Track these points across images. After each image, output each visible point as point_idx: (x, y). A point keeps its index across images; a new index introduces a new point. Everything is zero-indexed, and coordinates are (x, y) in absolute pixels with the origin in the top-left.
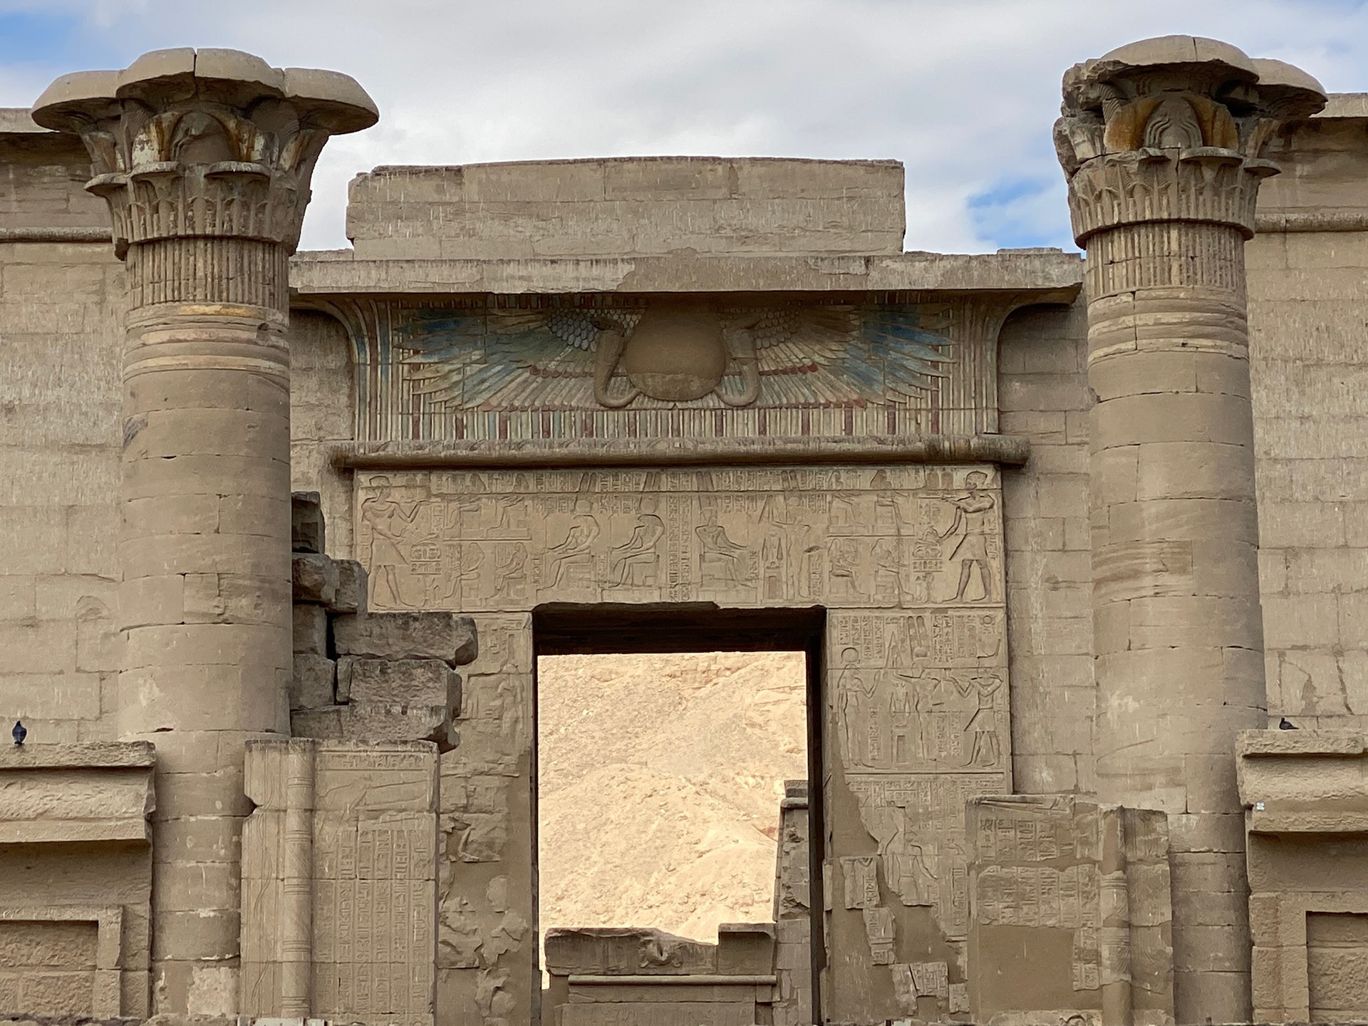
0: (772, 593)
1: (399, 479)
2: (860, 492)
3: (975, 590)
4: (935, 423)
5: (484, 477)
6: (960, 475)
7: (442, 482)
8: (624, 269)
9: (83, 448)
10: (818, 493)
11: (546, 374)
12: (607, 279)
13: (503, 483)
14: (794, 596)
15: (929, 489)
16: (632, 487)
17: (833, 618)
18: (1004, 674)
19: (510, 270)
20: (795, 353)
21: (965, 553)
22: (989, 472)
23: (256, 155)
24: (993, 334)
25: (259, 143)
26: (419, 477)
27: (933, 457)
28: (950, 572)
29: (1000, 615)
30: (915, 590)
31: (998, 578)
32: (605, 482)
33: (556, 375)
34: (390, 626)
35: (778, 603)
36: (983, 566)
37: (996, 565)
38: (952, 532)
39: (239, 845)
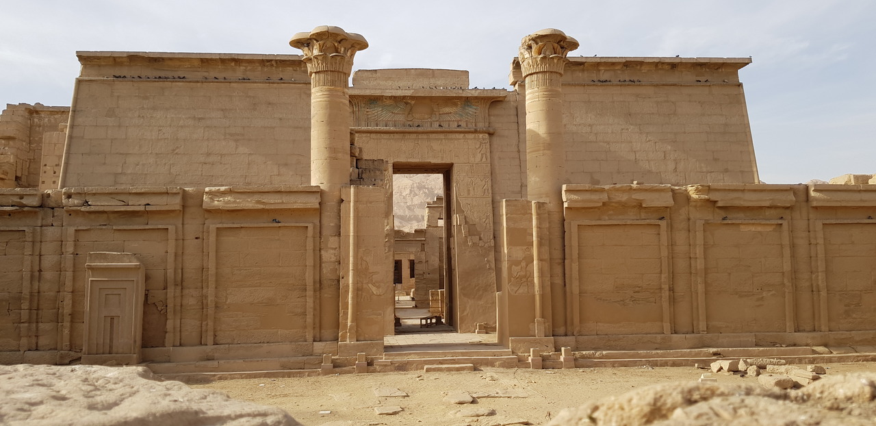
0: (442, 160)
1: (364, 135)
2: (460, 139)
3: (484, 160)
4: (476, 126)
5: (382, 135)
6: (481, 136)
7: (373, 136)
8: (412, 91)
9: (297, 128)
10: (452, 139)
11: (395, 113)
12: (409, 93)
13: (386, 136)
14: (447, 161)
15: (475, 138)
16: (413, 137)
17: (455, 165)
18: (490, 177)
19: (387, 91)
20: (447, 110)
21: (482, 152)
22: (487, 135)
23: (342, 52)
24: (488, 107)
25: (343, 49)
26: (369, 135)
27: (476, 132)
28: (479, 156)
29: (489, 165)
30: (472, 159)
31: (489, 157)
32: (407, 136)
33: (397, 114)
34: (370, 162)
35: (443, 162)
36: (486, 155)
37: (488, 154)
38: (479, 148)
39: (340, 210)
